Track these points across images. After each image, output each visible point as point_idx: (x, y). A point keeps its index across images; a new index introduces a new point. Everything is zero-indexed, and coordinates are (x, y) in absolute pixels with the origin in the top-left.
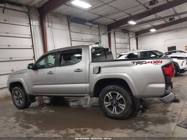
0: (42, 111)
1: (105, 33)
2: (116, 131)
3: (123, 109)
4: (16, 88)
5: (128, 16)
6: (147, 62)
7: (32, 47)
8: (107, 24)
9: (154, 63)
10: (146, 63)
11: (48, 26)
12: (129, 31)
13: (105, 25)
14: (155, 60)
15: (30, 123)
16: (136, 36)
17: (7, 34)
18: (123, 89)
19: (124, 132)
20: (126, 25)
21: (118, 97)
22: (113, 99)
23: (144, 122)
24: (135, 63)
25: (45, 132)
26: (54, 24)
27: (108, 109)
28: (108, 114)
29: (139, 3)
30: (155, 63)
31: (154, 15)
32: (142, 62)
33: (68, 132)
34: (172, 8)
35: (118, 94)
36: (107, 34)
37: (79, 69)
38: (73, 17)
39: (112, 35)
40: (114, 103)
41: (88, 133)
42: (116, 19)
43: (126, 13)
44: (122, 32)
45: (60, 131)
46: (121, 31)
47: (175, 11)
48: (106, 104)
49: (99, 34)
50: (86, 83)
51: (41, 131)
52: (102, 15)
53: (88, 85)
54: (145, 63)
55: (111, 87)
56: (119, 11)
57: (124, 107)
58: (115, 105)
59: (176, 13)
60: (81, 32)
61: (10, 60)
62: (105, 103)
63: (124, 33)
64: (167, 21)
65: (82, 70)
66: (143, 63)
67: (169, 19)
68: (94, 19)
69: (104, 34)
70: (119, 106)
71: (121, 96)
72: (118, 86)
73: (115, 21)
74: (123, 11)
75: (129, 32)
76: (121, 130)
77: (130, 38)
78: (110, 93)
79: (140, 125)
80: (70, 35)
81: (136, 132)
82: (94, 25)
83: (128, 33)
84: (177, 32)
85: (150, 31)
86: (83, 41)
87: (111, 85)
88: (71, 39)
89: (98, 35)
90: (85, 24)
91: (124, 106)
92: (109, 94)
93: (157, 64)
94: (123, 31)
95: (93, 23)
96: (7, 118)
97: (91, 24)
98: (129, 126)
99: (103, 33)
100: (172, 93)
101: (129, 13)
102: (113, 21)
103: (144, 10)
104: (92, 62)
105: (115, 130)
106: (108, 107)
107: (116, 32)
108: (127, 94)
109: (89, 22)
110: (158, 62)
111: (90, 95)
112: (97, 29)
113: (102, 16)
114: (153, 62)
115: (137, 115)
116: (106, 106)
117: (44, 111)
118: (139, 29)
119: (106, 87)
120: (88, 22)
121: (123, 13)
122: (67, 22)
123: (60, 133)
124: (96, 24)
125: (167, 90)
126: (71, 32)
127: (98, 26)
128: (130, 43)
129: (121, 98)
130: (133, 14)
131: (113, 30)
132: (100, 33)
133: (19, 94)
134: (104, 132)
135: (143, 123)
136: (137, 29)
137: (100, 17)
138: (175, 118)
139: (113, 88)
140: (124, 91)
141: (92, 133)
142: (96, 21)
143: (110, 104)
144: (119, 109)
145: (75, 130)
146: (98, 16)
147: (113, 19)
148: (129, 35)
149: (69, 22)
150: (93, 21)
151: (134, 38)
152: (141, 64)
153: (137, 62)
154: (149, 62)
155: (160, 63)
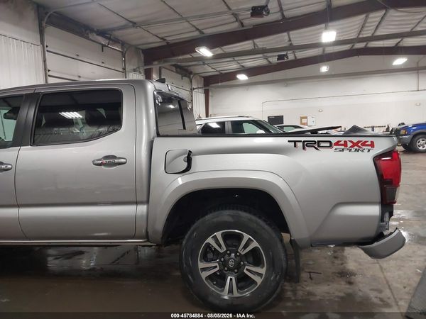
1: (139, 68)
3: (259, 280)
5: (196, 34)
6: (333, 142)
8: (144, 47)
9: (352, 147)
10: (331, 146)
12: (191, 73)
13: (139, 49)
14: (355, 140)
16: (205, 85)
20: (188, 56)
21: (245, 246)
22: (226, 251)
27: (209, 284)
29: (226, 7)
30: (356, 147)
31: (251, 41)
32: (319, 142)
34: (285, 34)
35: (246, 237)
36: (142, 71)
37: (114, 157)
38: (54, 12)
39: (155, 75)
40: (231, 264)
42: (168, 39)
43: (194, 26)
44: (177, 72)
46: (174, 69)
47: (290, 40)
48: (204, 269)
49: (124, 69)
50: (137, 203)
52: (135, 20)
53: (142, 209)
54: (328, 144)
55: (226, 215)
56: (179, 17)
57: (260, 275)
59: (291, 44)
60: (75, 57)
62: (201, 265)
63: (180, 76)
64: (270, 60)
65: (122, 160)
66: (322, 144)
67: (279, 56)
68: (113, 30)
69: (134, 71)
70: (245, 271)
71: (255, 244)
72: (245, 211)
73: (164, 44)
74: (187, 20)
75: (192, 76)
77: (194, 89)
78: (218, 234)
80: (45, 61)
82: (112, 45)
83: (189, 77)
84: (286, 86)
85: (236, 79)
86: (80, 79)
87: (226, 209)
88: (46, 70)
89: (121, 70)
90: (88, 38)
91: (263, 271)
92: (215, 238)
93: (363, 151)
94: (178, 70)
95: (110, 39)
97: (100, 39)
99: (132, 67)
101: (200, 28)
102: (159, 40)
103: (235, 26)
104: (158, 135)
106: (209, 277)
107: (163, 70)
109: (97, 35)
110: (364, 144)
111: (148, 241)
112: (120, 54)
113: (134, 24)
114: (349, 144)
116: (204, 275)
118: (213, 70)
119: (208, 217)
120: (95, 32)
121: (186, 24)
122: (37, 22)
124: (116, 41)
125: (383, 221)
126: (47, 53)
127: (122, 48)
128: (192, 101)
129: (255, 249)
130: (208, 32)
131: (156, 63)
132: (127, 65)
136: (210, 69)
137: (131, 24)
138: (384, 295)
139: (230, 219)
140: (266, 227)
142: (118, 34)
143: (218, 269)
144: (244, 281)
146: (124, 22)
147: (160, 36)
148: (191, 82)
149: (44, 24)
150: (110, 32)
151: (200, 90)
152: (317, 149)
153: (304, 142)
154: (337, 144)
155: (370, 147)
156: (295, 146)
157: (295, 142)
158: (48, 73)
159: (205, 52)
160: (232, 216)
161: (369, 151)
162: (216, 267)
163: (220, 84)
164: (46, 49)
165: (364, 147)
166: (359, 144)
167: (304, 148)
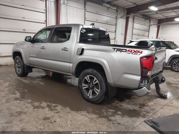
0: (34, 82)
2: (82, 114)
3: (97, 93)
4: (17, 57)
6: (127, 50)
7: (45, 22)
8: (127, 7)
9: (133, 52)
11: (63, 3)
12: (151, 18)
13: (125, 8)
14: (135, 50)
15: (17, 90)
16: (158, 24)
17: (23, 7)
18: (99, 75)
19: (88, 116)
21: (95, 82)
22: (90, 82)
23: (114, 111)
24: (116, 50)
25: (22, 100)
26: (70, 2)
27: (85, 91)
28: (84, 96)
30: (135, 53)
32: (122, 49)
33: (41, 104)
35: (95, 79)
36: (125, 18)
37: (66, 48)
39: (131, 20)
40: (91, 86)
41: (56, 110)
42: (137, 3)
44: (143, 18)
45: (35, 102)
46: (142, 16)
48: (84, 86)
49: (116, 17)
50: (70, 63)
51: (20, 99)
53: (71, 65)
54: (125, 51)
55: (90, 70)
57: (98, 92)
58: (92, 89)
60: (97, 13)
61: (23, 31)
63: (145, 19)
65: (68, 49)
66: (123, 50)
69: (121, 18)
70: (94, 90)
71: (97, 82)
72: (96, 70)
73: (135, 5)
75: (151, 19)
76: (87, 113)
77: (151, 25)
78: (88, 76)
79: (108, 113)
80: (85, 15)
81: (100, 119)
82: (112, 7)
83: (149, 20)
85: (175, 21)
86: (98, 21)
88: (85, 18)
89: (115, 17)
90: (102, 5)
93: (137, 55)
94: (144, 17)
95: (111, 5)
96: (3, 82)
97: (108, 6)
98: (97, 112)
99: (120, 16)
100: (145, 87)
102: (132, 4)
104: (79, 42)
105: (82, 112)
107: (135, 17)
108: (103, 80)
109: (107, 4)
110: (138, 52)
111: (73, 75)
112: (115, 11)
114: (133, 51)
115: (113, 102)
116: (84, 88)
117: (37, 82)
118: (163, 16)
119: (86, 70)
120: (106, 3)
122: (84, 1)
123: (34, 104)
124: (114, 6)
125: (142, 83)
126: (86, 12)
127: (117, 9)
128: (149, 31)
131: (132, 14)
132: (118, 15)
133: (19, 62)
134: (71, 112)
135: (112, 112)
136: (161, 16)
138: (148, 114)
139: (91, 72)
141: (59, 110)
142: (115, 3)
144: (94, 93)
145: (47, 104)
147: (133, 2)
148: (150, 22)
149: (86, 2)
150: (111, 2)
151: (155, 26)
152: (121, 52)
153: (118, 49)
154: (129, 51)
155: (140, 53)
156: (114, 50)
157: (115, 49)
158: (86, 19)
159: (153, 8)
160: (92, 71)
161: (139, 55)
162: (87, 86)
163: (165, 23)
164: (86, 10)
165: (138, 53)
166: (137, 52)
167: (116, 51)
